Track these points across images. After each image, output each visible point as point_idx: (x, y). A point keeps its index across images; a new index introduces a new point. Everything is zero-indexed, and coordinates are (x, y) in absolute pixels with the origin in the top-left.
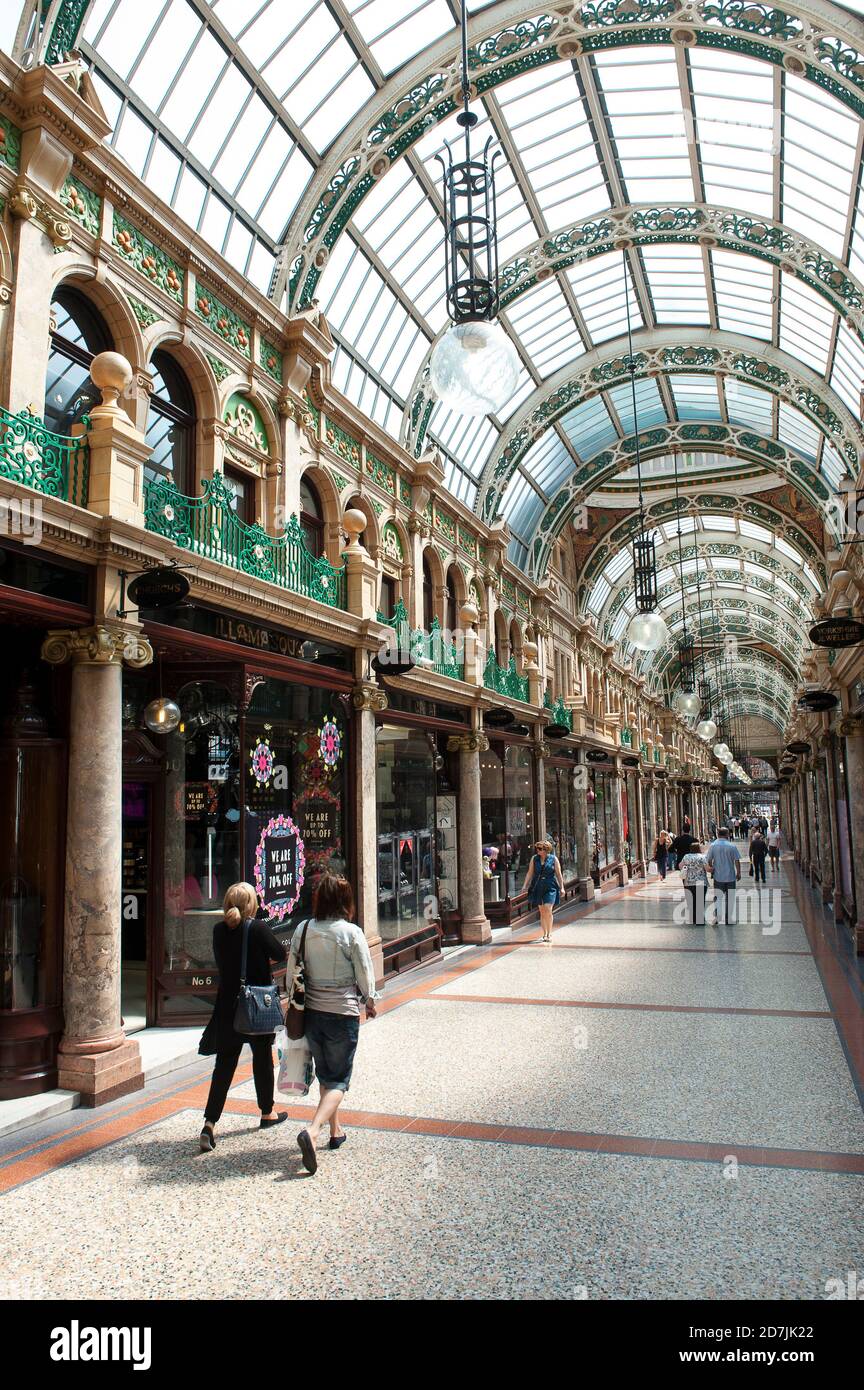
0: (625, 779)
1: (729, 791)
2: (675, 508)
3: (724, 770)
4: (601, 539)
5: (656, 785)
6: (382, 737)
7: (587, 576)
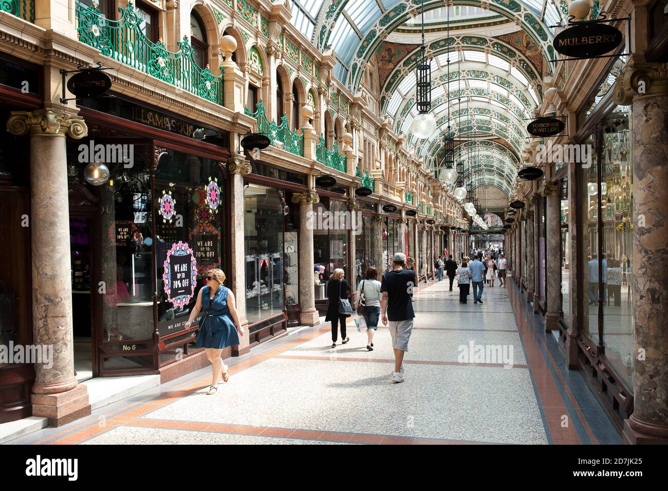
0: (407, 224)
1: (473, 233)
2: (445, 45)
3: (471, 221)
4: (397, 64)
5: (427, 229)
6: (249, 193)
7: (387, 90)
